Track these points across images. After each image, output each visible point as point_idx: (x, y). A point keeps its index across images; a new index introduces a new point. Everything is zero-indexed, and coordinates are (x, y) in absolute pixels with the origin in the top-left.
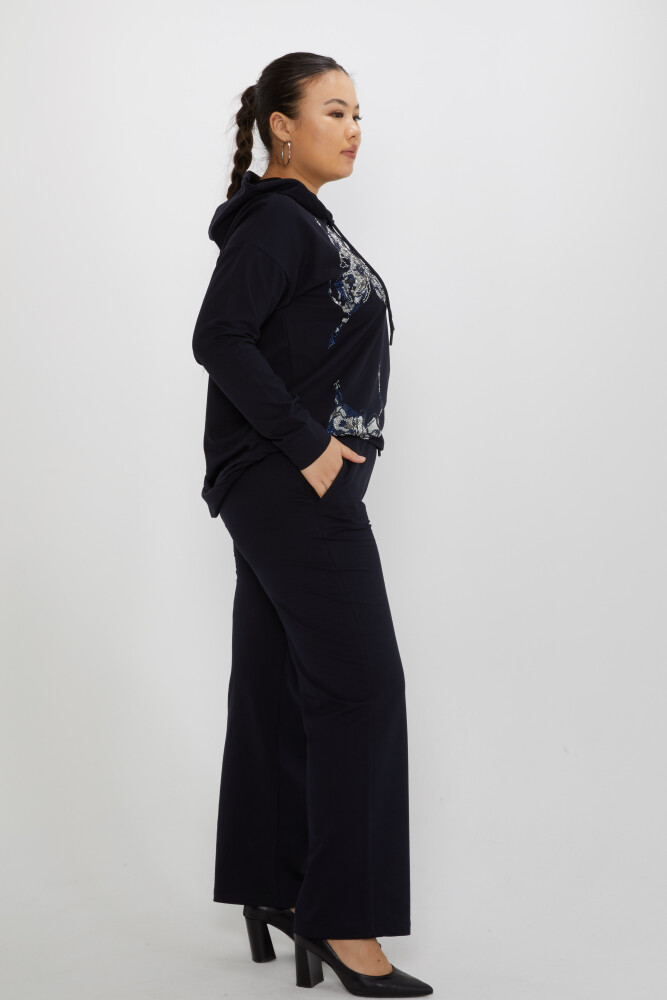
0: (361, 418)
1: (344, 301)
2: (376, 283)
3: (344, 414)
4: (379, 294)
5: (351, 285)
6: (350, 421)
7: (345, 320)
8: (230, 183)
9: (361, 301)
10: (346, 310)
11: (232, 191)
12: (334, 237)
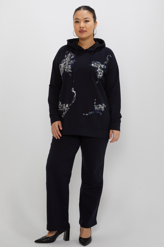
0: (64, 104)
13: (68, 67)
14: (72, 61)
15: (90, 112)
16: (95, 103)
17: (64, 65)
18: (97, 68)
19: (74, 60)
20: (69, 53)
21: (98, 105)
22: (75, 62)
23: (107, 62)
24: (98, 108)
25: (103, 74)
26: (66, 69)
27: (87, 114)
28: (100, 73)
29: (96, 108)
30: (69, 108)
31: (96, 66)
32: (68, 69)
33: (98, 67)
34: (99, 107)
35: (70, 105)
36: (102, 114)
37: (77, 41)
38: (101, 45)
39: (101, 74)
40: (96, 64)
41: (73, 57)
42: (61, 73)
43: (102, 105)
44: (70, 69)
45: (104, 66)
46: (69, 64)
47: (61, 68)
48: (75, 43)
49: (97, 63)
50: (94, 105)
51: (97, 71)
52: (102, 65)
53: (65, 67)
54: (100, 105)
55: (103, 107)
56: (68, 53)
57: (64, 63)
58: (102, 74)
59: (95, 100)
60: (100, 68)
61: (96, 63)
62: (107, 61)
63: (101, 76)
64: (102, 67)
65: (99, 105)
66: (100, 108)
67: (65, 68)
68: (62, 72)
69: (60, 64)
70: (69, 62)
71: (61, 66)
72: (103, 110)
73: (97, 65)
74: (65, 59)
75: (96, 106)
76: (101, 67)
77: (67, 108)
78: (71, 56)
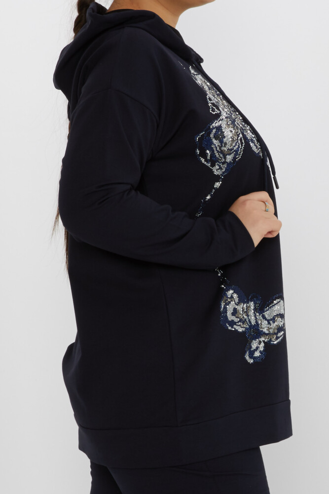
0: (252, 304)
1: (214, 160)
2: (249, 135)
3: (237, 300)
4: (254, 148)
5: (221, 142)
6: (239, 308)
7: (217, 185)
8: (76, 14)
9: (234, 158)
10: (216, 171)
11: (79, 24)
12: (199, 80)
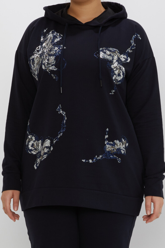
0: (41, 141)
6: (35, 143)
13: (48, 60)
14: (56, 48)
15: (96, 156)
16: (107, 137)
17: (41, 57)
18: (111, 62)
19: (62, 46)
20: (51, 33)
21: (113, 142)
22: (63, 49)
23: (131, 50)
24: (112, 147)
25: (123, 74)
26: (44, 64)
27: (91, 161)
28: (117, 71)
29: (108, 148)
30: (52, 149)
31: (110, 58)
32: (48, 64)
33: (113, 59)
34: (116, 145)
35: (54, 142)
36: (121, 161)
37: (65, 9)
38: (116, 14)
39: (119, 75)
40: (108, 53)
41: (58, 39)
42: (34, 74)
43: (120, 141)
44: (52, 65)
45: (125, 57)
46: (50, 55)
47: (33, 64)
48: (62, 12)
49: (110, 51)
50: (104, 140)
51: (112, 66)
52: (122, 56)
53: (42, 61)
54: (118, 142)
55: (124, 146)
56: (48, 32)
57: (40, 52)
58: (121, 74)
59: (107, 130)
60: (117, 61)
61: (108, 50)
62: (132, 48)
63: (119, 78)
64: (123, 60)
65: (115, 141)
66: (116, 147)
67: (42, 64)
68: (36, 72)
69: (31, 56)
70: (50, 51)
71: (33, 59)
72: (123, 152)
73: (110, 55)
74: (42, 44)
75: (108, 144)
76: (119, 60)
77: (47, 147)
78: (55, 37)
